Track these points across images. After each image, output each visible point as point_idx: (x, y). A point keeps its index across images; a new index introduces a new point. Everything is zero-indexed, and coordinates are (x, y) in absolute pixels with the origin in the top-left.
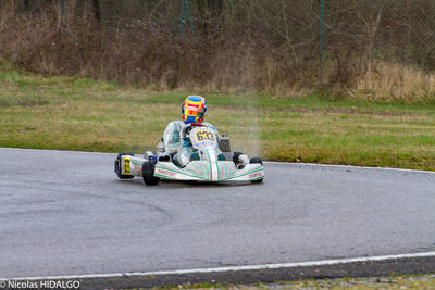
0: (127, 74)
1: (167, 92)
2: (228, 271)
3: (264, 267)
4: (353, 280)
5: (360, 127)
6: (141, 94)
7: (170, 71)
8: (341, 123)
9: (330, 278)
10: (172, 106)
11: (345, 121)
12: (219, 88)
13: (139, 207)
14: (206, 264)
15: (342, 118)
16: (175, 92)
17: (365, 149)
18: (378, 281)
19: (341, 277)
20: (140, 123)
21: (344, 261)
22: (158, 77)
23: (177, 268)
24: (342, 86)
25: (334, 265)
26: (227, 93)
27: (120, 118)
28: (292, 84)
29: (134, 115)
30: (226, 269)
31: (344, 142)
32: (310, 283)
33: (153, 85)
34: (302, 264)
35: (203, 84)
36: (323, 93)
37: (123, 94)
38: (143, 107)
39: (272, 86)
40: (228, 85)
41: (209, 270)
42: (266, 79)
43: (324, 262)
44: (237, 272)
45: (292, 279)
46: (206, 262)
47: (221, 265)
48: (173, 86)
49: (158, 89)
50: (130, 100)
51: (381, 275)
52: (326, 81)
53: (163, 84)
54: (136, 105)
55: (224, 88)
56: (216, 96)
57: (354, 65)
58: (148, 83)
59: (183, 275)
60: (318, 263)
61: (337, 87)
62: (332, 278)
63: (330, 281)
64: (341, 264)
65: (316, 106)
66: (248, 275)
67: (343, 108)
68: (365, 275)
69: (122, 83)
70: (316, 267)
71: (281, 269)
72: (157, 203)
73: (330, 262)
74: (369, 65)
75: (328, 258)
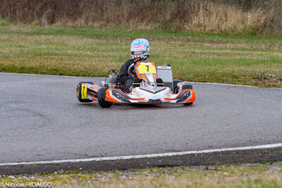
0: (17, 12)
1: (47, 26)
2: (92, 161)
3: (119, 158)
4: (187, 168)
5: (194, 53)
6: (28, 28)
7: (50, 11)
8: (180, 49)
9: (169, 166)
10: (51, 37)
11: (183, 47)
12: (87, 22)
13: (25, 113)
14: (76, 156)
15: (181, 45)
16: (53, 26)
17: (198, 69)
18: (207, 169)
19: (179, 166)
20: (26, 50)
21: (181, 153)
22: (40, 15)
23: (53, 159)
24: (181, 21)
25: (174, 156)
26: (93, 27)
27: (11, 46)
28: (142, 20)
29: (22, 43)
30: (91, 160)
31: (182, 64)
32: (155, 170)
33: (37, 21)
34: (149, 156)
35: (75, 20)
36: (166, 27)
37: (13, 28)
38: (29, 37)
39: (127, 21)
40: (94, 21)
41: (78, 160)
42: (123, 16)
43: (165, 154)
44: (99, 161)
45: (141, 168)
46: (76, 154)
47: (86, 156)
48: (52, 22)
49: (40, 24)
50: (19, 33)
51: (209, 164)
52: (168, 18)
53: (44, 20)
54: (24, 36)
55: (90, 23)
56: (85, 29)
57: (190, 5)
58: (33, 19)
59: (58, 164)
60: (161, 155)
61: (177, 22)
62: (172, 166)
63: (169, 169)
64: (178, 156)
65: (161, 37)
66: (107, 164)
67: (182, 38)
68: (197, 164)
69: (13, 20)
70: (159, 158)
71: (133, 159)
72: (39, 110)
73: (171, 154)
74: (201, 5)
75: (168, 151)
